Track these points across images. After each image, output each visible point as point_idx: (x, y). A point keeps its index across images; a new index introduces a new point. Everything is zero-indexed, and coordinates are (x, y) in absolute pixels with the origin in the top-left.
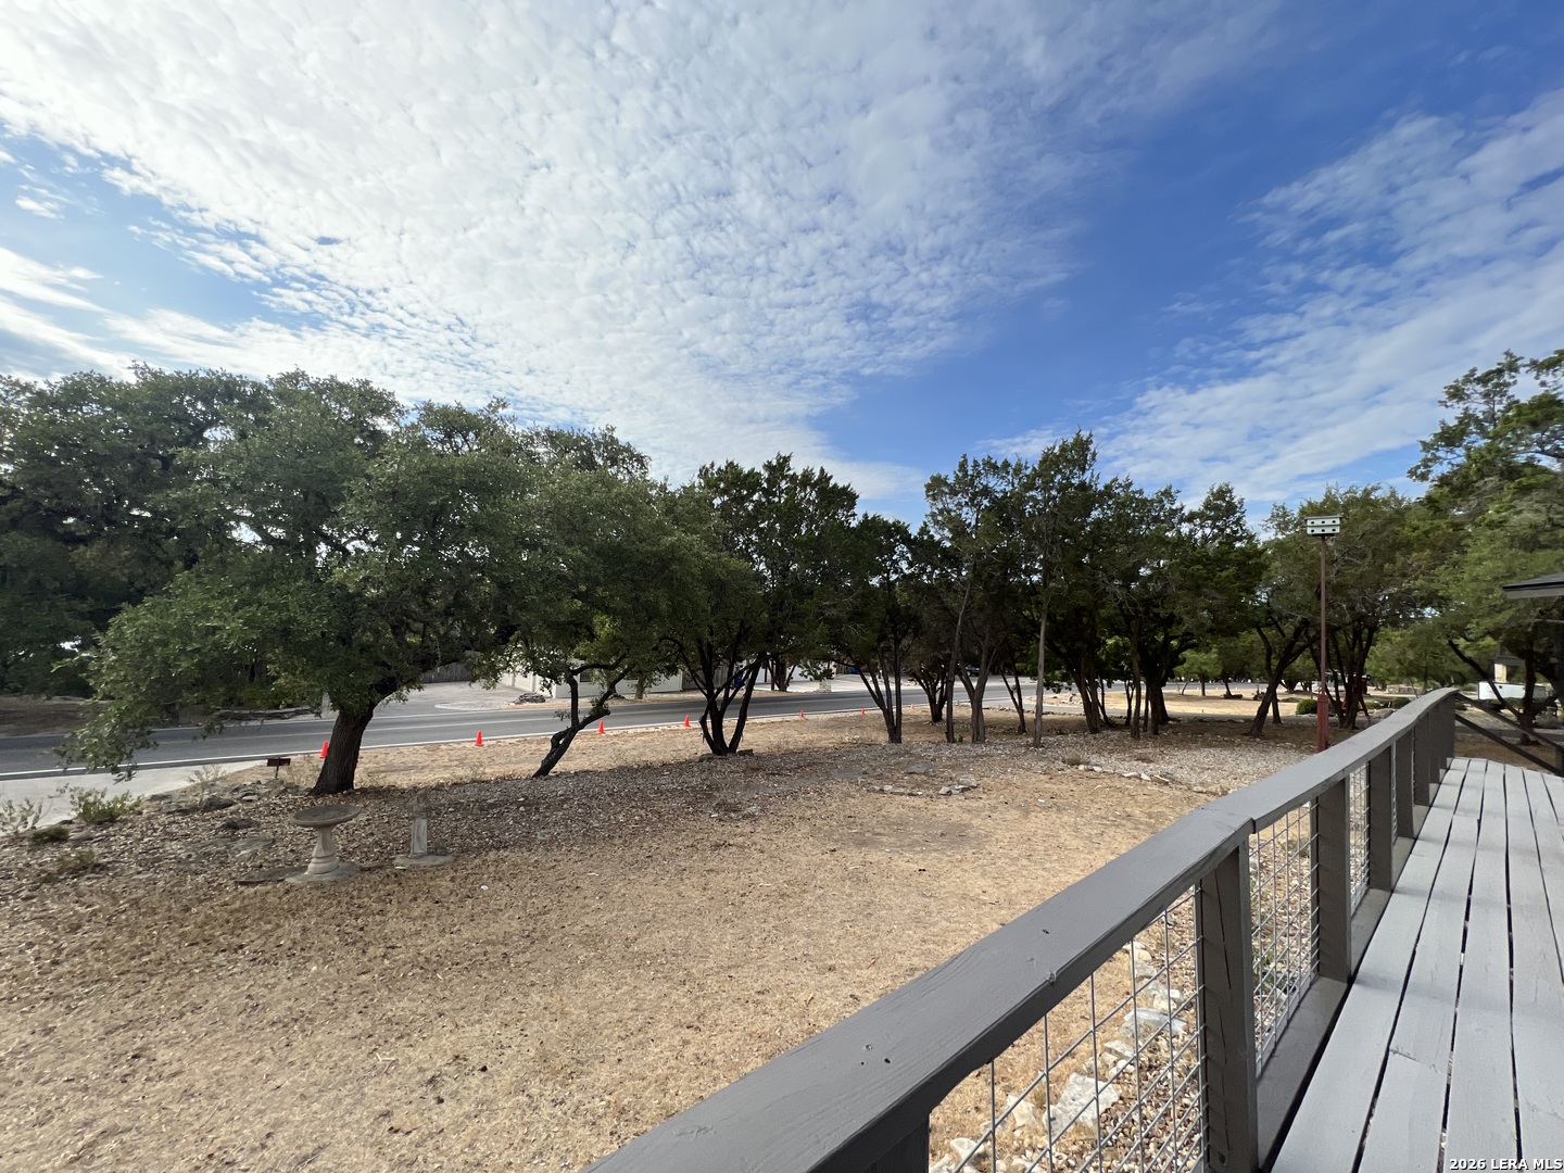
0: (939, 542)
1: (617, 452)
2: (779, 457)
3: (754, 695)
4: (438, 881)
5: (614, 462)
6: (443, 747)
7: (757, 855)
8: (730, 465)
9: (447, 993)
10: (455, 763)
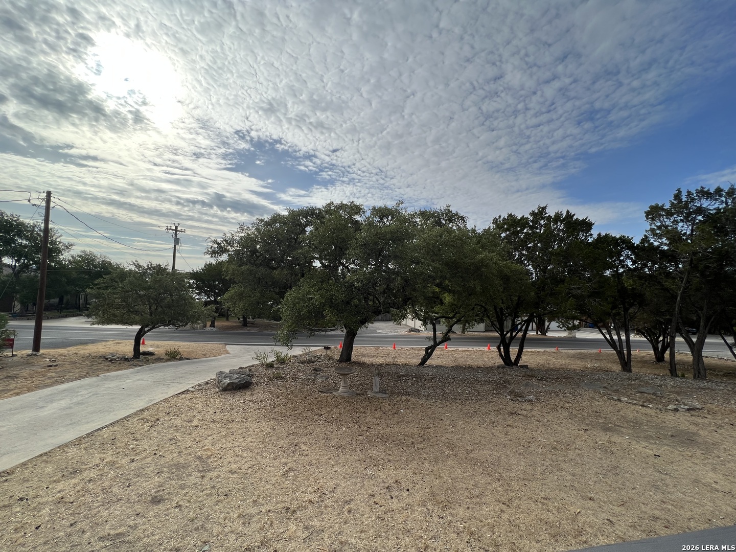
0: (658, 247)
1: (451, 216)
2: (539, 208)
3: (527, 336)
4: (384, 404)
5: (451, 221)
6: (380, 348)
7: (536, 423)
8: (510, 215)
9: (391, 453)
10: (386, 355)
